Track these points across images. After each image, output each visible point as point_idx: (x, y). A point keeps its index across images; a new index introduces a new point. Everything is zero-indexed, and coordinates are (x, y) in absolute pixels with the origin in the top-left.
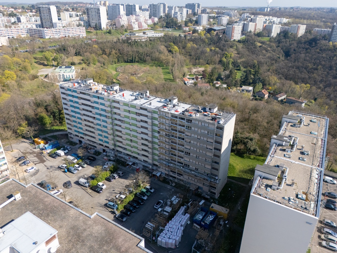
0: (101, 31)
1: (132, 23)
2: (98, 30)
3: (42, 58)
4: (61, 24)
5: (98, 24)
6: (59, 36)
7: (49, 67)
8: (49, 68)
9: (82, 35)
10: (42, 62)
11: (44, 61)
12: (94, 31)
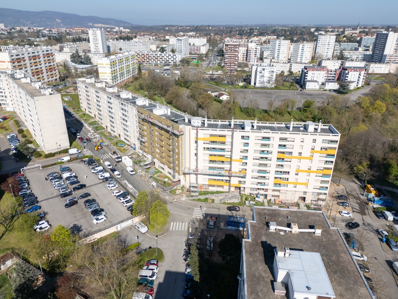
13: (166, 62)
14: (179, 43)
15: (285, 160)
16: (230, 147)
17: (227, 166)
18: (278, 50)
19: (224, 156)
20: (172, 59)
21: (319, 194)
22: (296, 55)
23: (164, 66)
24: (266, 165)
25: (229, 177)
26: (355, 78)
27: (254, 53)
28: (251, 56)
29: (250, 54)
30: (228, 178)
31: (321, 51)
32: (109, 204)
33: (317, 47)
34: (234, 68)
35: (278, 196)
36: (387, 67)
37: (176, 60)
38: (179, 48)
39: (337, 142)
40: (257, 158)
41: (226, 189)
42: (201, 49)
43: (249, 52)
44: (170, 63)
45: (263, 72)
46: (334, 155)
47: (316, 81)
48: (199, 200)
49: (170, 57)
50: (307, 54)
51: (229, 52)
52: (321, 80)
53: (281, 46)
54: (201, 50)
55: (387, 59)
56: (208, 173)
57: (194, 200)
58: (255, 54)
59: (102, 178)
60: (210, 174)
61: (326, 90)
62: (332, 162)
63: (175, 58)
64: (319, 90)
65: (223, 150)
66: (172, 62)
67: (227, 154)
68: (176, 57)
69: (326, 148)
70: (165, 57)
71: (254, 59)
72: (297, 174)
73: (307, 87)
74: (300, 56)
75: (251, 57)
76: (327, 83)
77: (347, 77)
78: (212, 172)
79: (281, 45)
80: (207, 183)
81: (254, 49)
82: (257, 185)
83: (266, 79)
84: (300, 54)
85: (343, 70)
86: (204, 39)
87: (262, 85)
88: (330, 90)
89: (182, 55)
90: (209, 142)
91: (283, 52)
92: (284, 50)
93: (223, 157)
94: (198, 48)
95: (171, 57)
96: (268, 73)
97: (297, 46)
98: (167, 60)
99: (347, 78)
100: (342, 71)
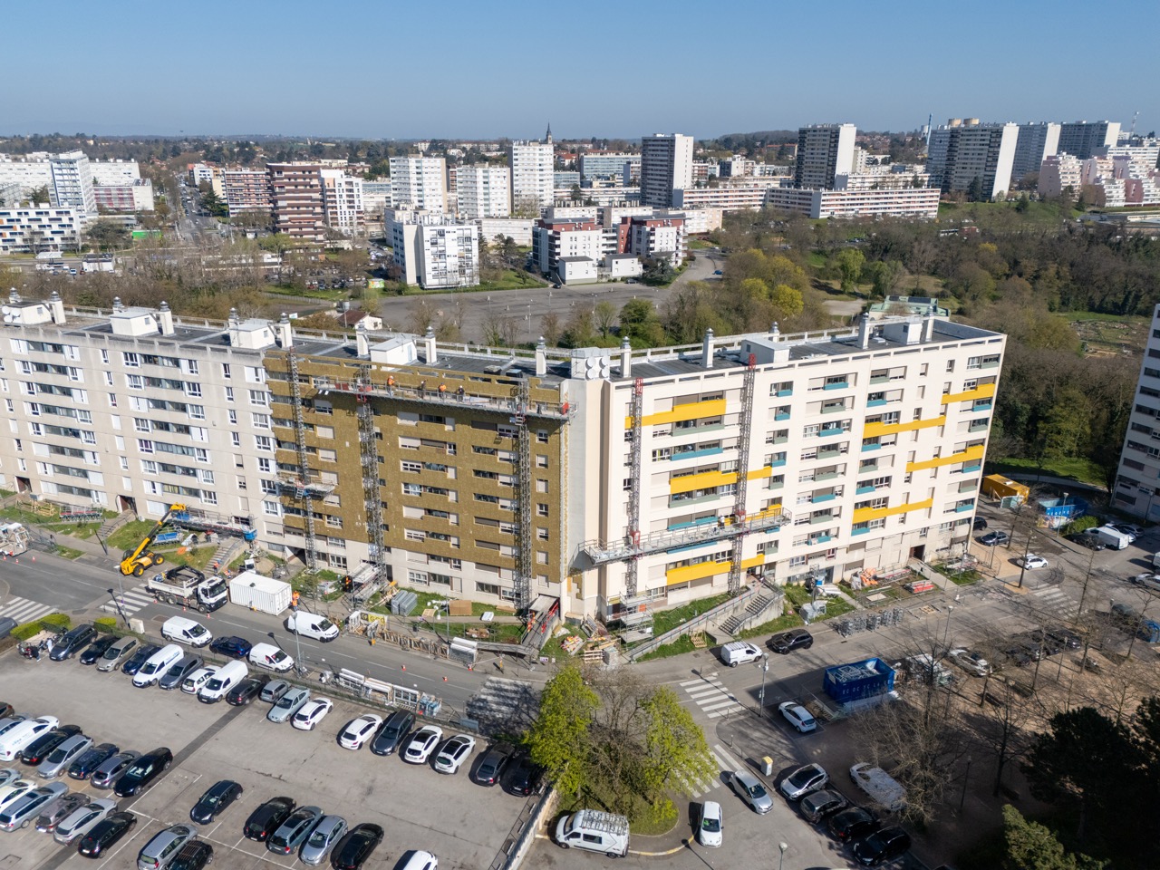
0: (987, 203)
1: (1103, 182)
2: (976, 199)
3: (821, 270)
4: (860, 180)
5: (981, 180)
6: (857, 212)
7: (845, 296)
8: (846, 300)
9: (926, 214)
10: (823, 281)
11: (828, 279)
12: (964, 205)
13: (32, 240)
14: (65, 171)
15: (883, 440)
16: (736, 431)
17: (725, 504)
18: (416, 187)
19: (716, 468)
20: (55, 227)
21: (953, 525)
22: (470, 201)
23: (25, 252)
24: (832, 470)
25: (731, 538)
26: (670, 242)
27: (345, 198)
28: (338, 205)
29: (332, 202)
30: (726, 546)
31: (526, 186)
32: (370, 791)
33: (515, 178)
34: (314, 240)
35: (861, 564)
36: (703, 215)
37: (75, 228)
38: (68, 189)
39: (997, 359)
40: (810, 451)
41: (720, 585)
42: (135, 195)
43: (330, 196)
44: (50, 242)
45: (440, 241)
46: (989, 401)
47: (585, 259)
48: (664, 651)
49: (45, 220)
50: (499, 195)
51: (288, 191)
52: (597, 254)
53: (424, 175)
54: (136, 200)
55: (685, 200)
56: (667, 544)
57: (647, 657)
58: (350, 202)
59: (222, 691)
60: (674, 543)
61: (615, 281)
62: (985, 421)
63: (65, 220)
64: (598, 283)
65: (714, 446)
66: (58, 239)
67: (728, 457)
68: (71, 219)
69: (973, 383)
70: (24, 221)
71: (348, 216)
72: (908, 480)
73: (568, 277)
74: (483, 202)
75: (339, 211)
76: (614, 261)
77: (653, 242)
78: (680, 535)
79: (424, 170)
80: (664, 582)
81: (344, 186)
82: (807, 543)
83: (452, 263)
84: (483, 197)
85: (634, 227)
86: (128, 165)
87: (444, 281)
88: (624, 279)
89: (83, 214)
90: (668, 428)
91: (434, 193)
92: (433, 186)
93: (713, 474)
94: (124, 194)
95: (51, 220)
96: (456, 243)
97: (469, 173)
98: (34, 233)
99: (652, 245)
100: (631, 228)
